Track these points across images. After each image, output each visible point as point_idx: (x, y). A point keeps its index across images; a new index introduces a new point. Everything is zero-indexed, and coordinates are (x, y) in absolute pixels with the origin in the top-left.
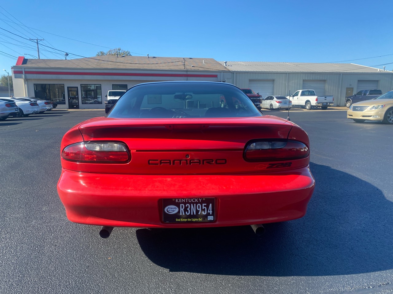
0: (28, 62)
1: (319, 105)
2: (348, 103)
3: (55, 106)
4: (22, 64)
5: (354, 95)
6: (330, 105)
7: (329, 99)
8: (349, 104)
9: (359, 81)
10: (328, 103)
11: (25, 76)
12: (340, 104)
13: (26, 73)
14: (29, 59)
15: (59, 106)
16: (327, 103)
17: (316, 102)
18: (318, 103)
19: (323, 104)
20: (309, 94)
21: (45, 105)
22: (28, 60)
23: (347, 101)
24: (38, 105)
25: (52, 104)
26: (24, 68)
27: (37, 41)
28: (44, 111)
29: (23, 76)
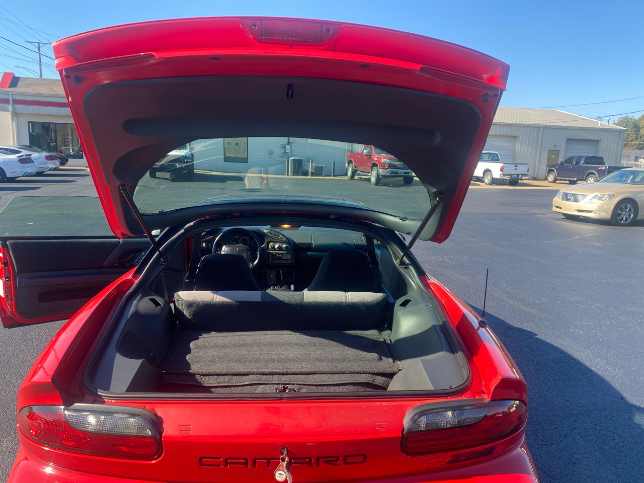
0: (20, 82)
1: (506, 178)
2: (551, 175)
3: (64, 162)
4: (9, 87)
5: (560, 163)
6: (523, 178)
7: (522, 169)
8: (552, 177)
9: (568, 140)
10: (520, 175)
11: (14, 108)
12: (538, 176)
13: (16, 102)
14: (23, 78)
15: (71, 161)
16: (518, 175)
17: (501, 173)
18: (504, 175)
19: (511, 177)
20: (490, 158)
21: (46, 160)
22: (20, 80)
23: (548, 172)
24: (33, 162)
25: (59, 158)
26: (12, 95)
27: (39, 45)
28: (44, 172)
29: (10, 107)
